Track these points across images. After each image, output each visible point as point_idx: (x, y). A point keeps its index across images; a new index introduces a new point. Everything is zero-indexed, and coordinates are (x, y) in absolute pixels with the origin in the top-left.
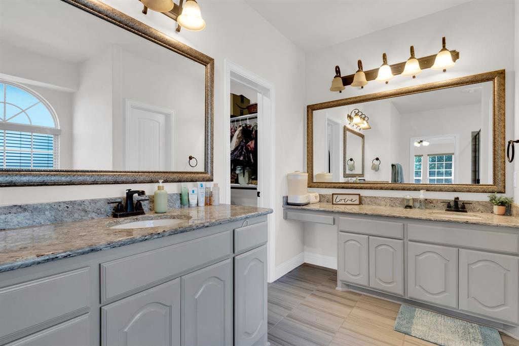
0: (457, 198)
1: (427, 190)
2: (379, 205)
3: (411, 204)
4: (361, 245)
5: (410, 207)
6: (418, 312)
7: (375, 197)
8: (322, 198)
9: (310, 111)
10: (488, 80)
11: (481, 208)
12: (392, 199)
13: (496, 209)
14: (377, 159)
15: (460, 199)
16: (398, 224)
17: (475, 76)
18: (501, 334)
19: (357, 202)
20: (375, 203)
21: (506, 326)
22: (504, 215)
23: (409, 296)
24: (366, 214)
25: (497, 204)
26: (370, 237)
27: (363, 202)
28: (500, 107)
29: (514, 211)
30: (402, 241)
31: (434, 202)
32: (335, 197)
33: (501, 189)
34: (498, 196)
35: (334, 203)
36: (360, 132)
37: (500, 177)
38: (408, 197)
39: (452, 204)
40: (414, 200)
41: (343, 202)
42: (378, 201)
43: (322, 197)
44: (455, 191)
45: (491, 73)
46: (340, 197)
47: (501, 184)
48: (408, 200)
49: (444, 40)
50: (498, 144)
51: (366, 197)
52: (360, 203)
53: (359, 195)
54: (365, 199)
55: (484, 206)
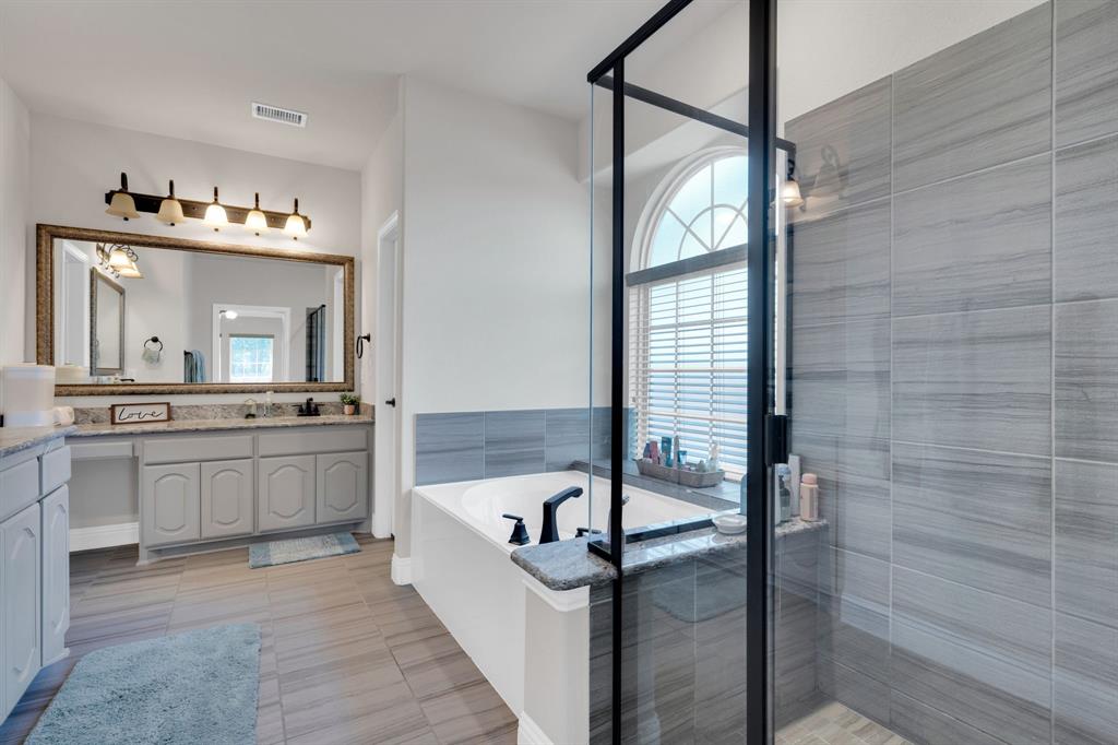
0: (311, 399)
1: (275, 392)
2: (204, 418)
3: (253, 411)
4: (187, 478)
5: (253, 416)
6: (272, 545)
7: (197, 406)
8: (81, 415)
9: (45, 237)
10: (339, 264)
11: (332, 409)
12: (224, 408)
13: (347, 408)
14: (155, 340)
15: (314, 401)
16: (246, 438)
17: (328, 256)
18: (354, 534)
19: (164, 417)
20: (197, 416)
21: (356, 525)
22: (353, 414)
23: (260, 530)
24: (197, 430)
25: (348, 404)
26: (203, 464)
27: (174, 416)
28: (349, 296)
29: (362, 410)
30: (249, 460)
31: (284, 406)
32: (118, 410)
33: (350, 387)
34: (348, 394)
35: (117, 421)
36: (117, 281)
37: (350, 374)
38: (250, 403)
39: (304, 407)
40: (259, 406)
41: (135, 418)
42: (202, 412)
43: (79, 414)
44: (307, 391)
45: (342, 257)
46: (128, 410)
47: (351, 382)
48: (250, 406)
49: (296, 202)
50: (348, 337)
51: (179, 407)
52: (170, 418)
53: (168, 404)
54: (179, 411)
55: (336, 407)
